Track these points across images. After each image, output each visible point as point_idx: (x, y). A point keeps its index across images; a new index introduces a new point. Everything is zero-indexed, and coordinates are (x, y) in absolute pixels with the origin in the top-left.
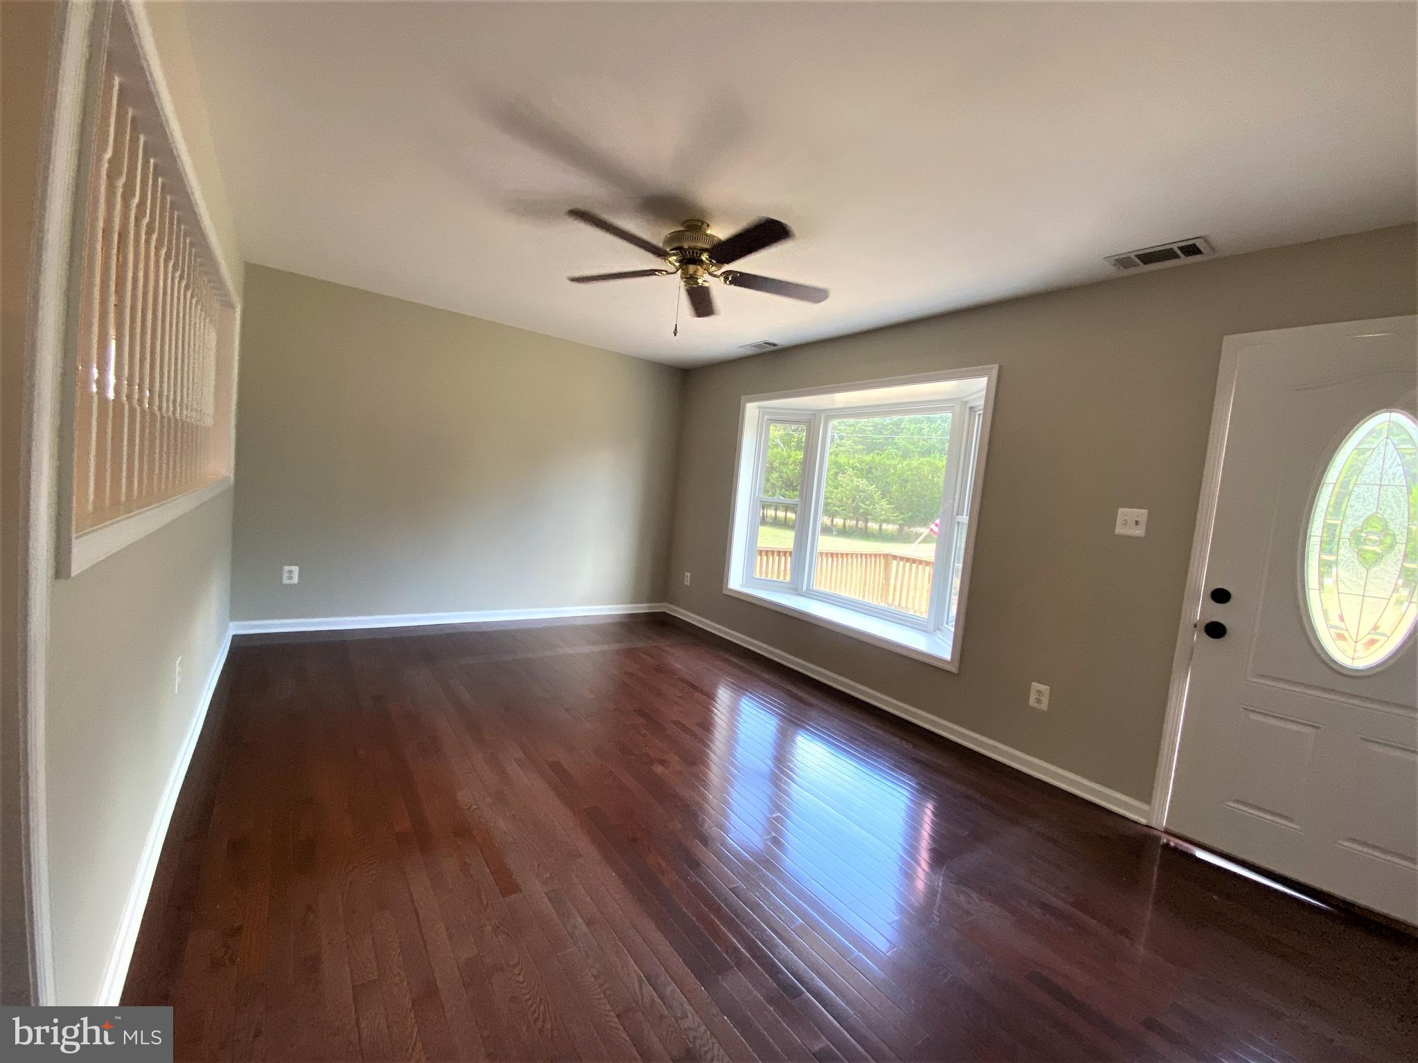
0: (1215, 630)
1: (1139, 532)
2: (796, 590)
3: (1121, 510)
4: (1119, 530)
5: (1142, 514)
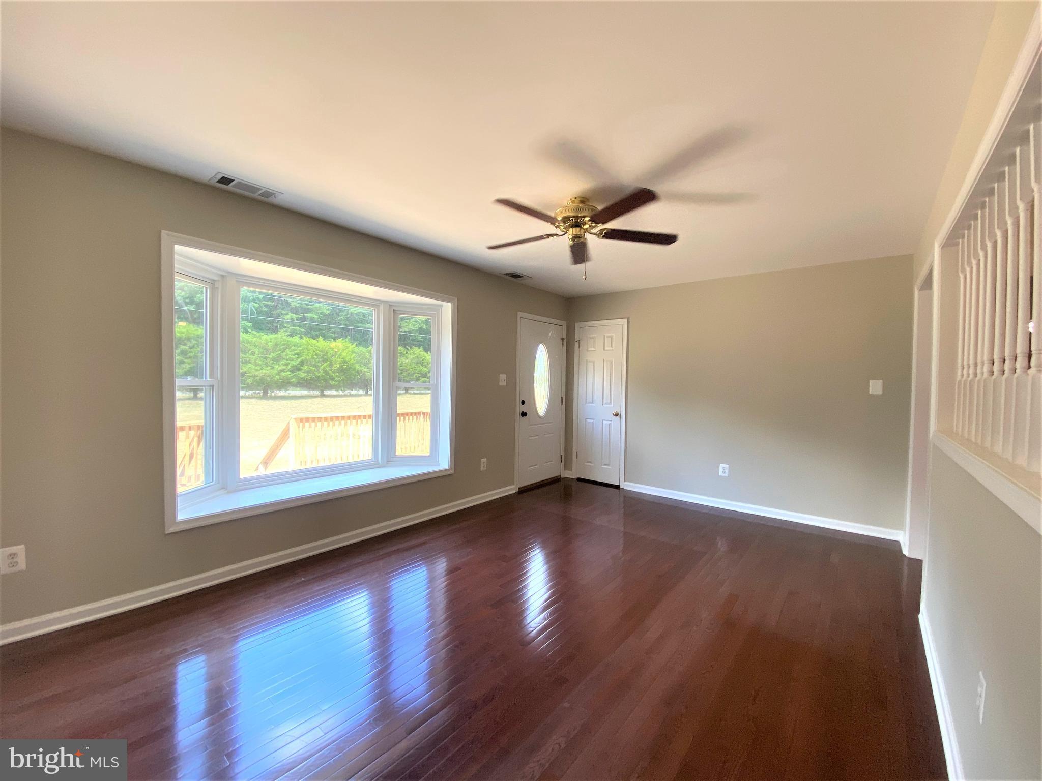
0: (523, 414)
1: (505, 384)
3: (500, 375)
4: (501, 383)
5: (505, 376)
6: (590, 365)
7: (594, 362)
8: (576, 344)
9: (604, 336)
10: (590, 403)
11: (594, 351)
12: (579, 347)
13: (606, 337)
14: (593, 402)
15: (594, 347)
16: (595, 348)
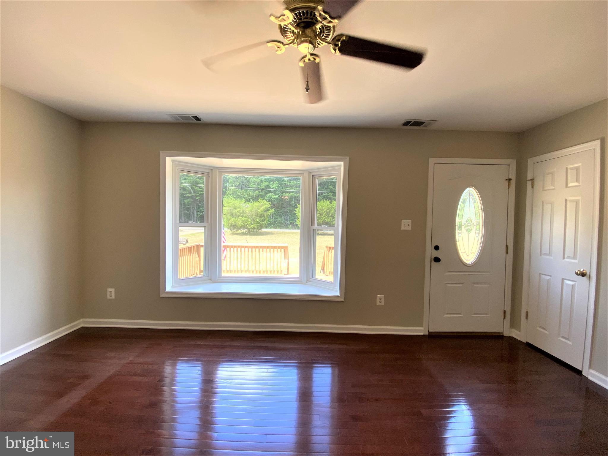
0: (437, 260)
1: (410, 228)
2: (211, 280)
3: (403, 221)
4: (403, 228)
5: (409, 221)
6: (547, 208)
7: (552, 204)
8: (529, 184)
9: (567, 169)
10: (545, 254)
11: (555, 189)
12: (533, 187)
13: (569, 171)
14: (549, 254)
15: (552, 184)
16: (554, 187)
